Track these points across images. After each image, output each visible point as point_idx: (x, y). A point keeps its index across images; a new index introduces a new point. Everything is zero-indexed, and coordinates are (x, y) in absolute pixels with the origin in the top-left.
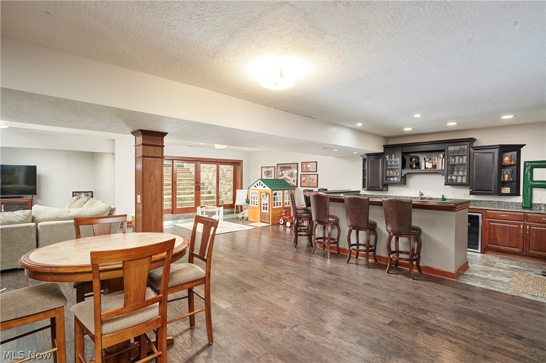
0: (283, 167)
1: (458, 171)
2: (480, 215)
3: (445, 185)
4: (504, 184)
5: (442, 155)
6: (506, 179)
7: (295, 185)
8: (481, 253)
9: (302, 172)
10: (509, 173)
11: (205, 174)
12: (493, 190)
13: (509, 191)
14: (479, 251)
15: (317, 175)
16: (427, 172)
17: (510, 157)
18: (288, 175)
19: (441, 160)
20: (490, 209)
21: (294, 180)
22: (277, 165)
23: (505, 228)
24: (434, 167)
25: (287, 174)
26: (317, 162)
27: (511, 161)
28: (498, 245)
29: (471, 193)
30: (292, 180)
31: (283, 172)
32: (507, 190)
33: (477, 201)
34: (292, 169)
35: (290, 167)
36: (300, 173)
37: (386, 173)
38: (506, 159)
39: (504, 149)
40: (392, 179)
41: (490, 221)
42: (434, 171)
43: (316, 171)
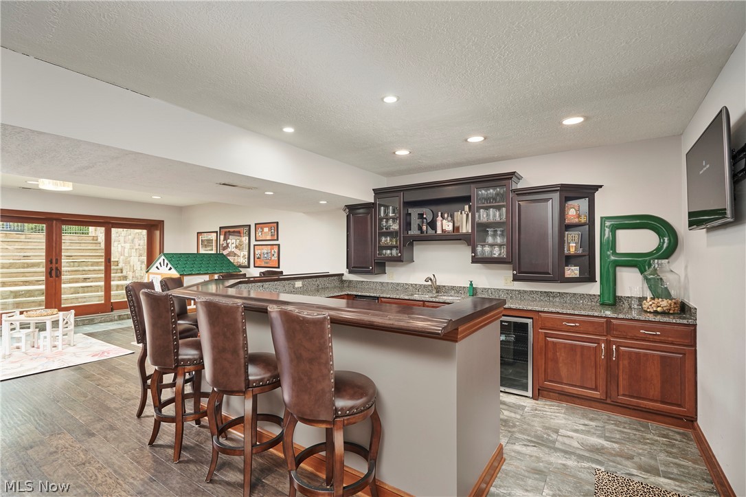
0: (229, 231)
1: (495, 235)
2: (529, 321)
3: (473, 262)
4: (569, 260)
5: (467, 207)
6: (572, 251)
7: (246, 263)
8: (533, 398)
9: (256, 240)
10: (576, 238)
11: (119, 245)
12: (550, 271)
13: (577, 272)
14: (530, 393)
15: (279, 245)
16: (446, 238)
17: (577, 208)
18: (236, 247)
19: (465, 216)
20: (546, 309)
21: (244, 256)
22: (220, 228)
23: (573, 348)
24: (456, 229)
25: (234, 245)
26: (277, 223)
27: (579, 216)
28: (562, 383)
29: (515, 279)
30: (242, 255)
31: (229, 241)
32: (572, 271)
33: (525, 292)
34: (242, 235)
35: (239, 232)
36: (253, 242)
37: (380, 241)
38: (572, 212)
39: (570, 192)
40: (389, 252)
41: (546, 335)
42: (454, 237)
43: (277, 240)
